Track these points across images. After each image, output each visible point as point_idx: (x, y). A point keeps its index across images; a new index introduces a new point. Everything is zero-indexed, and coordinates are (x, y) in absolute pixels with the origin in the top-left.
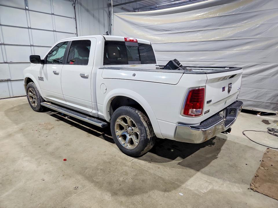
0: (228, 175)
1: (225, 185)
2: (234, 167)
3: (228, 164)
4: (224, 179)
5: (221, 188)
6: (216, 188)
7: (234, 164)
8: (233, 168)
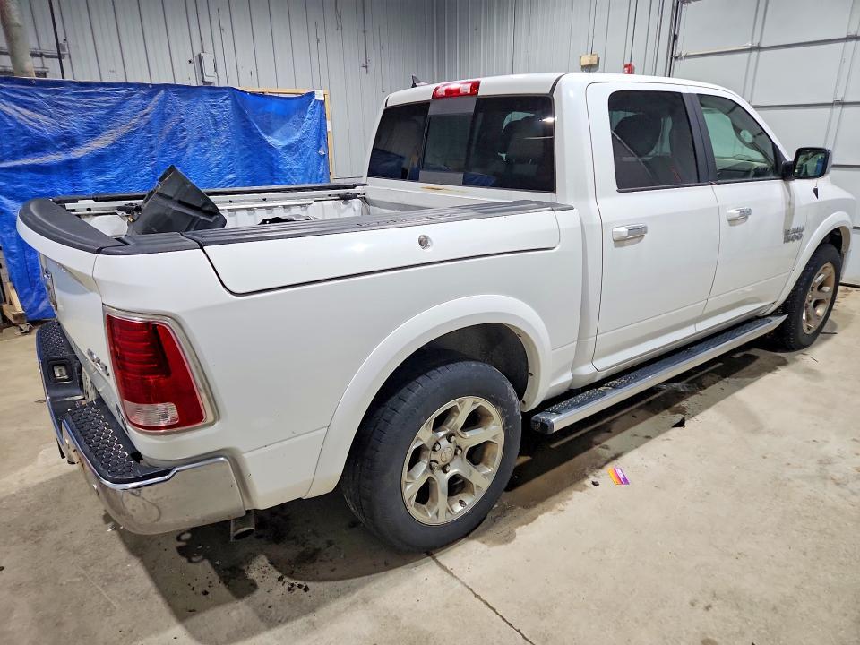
0: (27, 504)
1: (16, 483)
2: (32, 533)
3: (56, 528)
4: (28, 490)
5: (19, 473)
6: (27, 470)
7: (39, 541)
8: (32, 530)
